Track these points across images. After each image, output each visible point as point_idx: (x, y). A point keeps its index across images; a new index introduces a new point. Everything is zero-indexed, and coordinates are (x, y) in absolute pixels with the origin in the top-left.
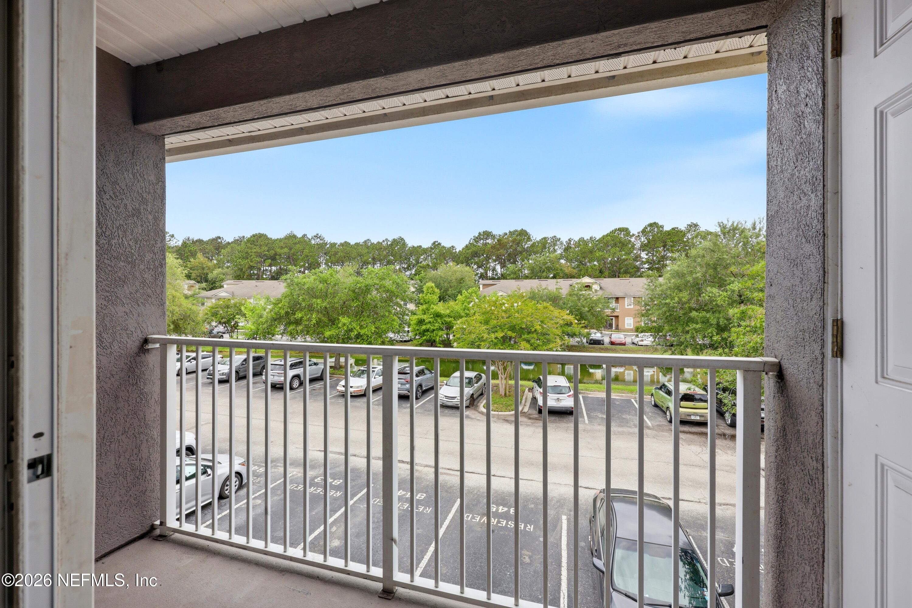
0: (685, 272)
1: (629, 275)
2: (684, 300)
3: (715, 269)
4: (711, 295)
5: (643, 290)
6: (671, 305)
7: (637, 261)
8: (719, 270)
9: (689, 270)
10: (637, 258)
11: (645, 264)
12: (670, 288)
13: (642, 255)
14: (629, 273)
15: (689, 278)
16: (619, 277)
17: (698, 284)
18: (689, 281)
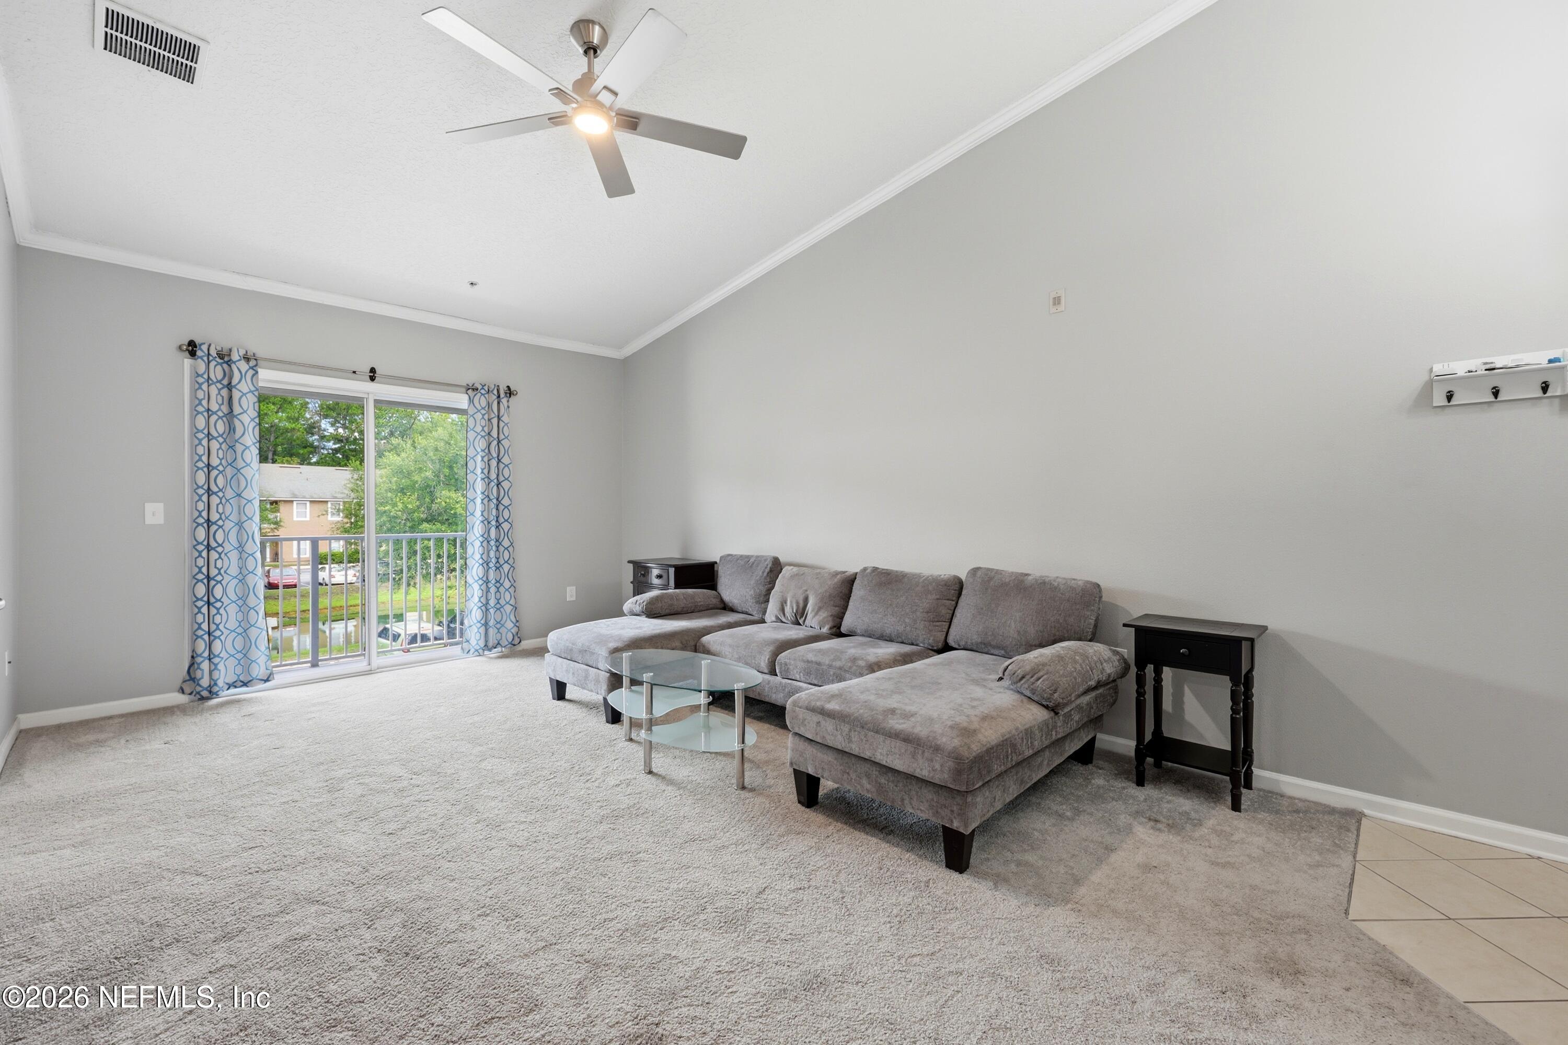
0: (413, 468)
1: (296, 460)
2: (410, 506)
3: (451, 468)
4: (448, 501)
5: (346, 492)
6: (392, 514)
7: (313, 434)
8: (455, 470)
9: (417, 467)
10: (312, 428)
11: (329, 441)
12: (390, 490)
13: (323, 426)
14: (298, 455)
15: (416, 478)
16: (274, 462)
17: (428, 486)
18: (417, 482)
